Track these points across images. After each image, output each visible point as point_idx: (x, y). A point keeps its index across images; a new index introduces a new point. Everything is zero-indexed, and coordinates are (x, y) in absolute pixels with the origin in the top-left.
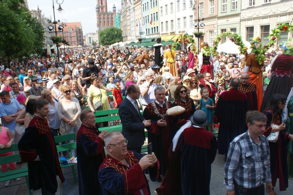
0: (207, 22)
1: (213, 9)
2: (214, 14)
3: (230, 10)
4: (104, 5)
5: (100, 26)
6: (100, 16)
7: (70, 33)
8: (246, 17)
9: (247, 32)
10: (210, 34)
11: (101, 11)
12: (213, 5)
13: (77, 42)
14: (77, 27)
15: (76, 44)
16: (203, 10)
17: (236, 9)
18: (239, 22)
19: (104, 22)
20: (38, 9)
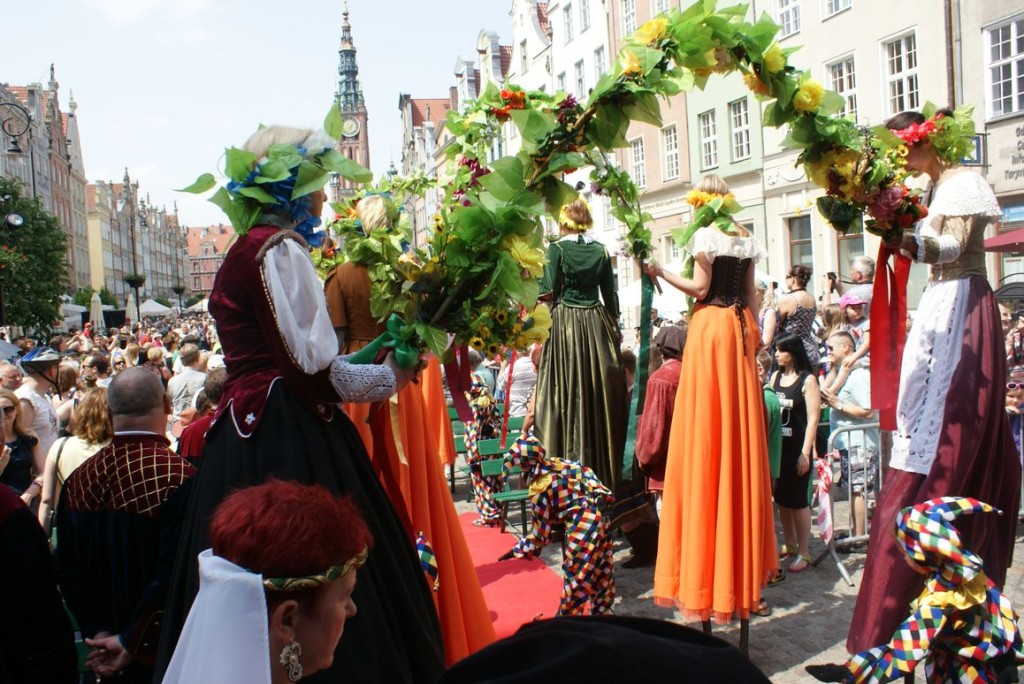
0: (658, 205)
1: (674, 161)
2: (679, 176)
3: (729, 161)
8: (781, 183)
9: (791, 237)
10: (671, 248)
11: (347, 186)
12: (673, 146)
16: (643, 165)
17: (748, 157)
18: (761, 201)
20: (127, 179)
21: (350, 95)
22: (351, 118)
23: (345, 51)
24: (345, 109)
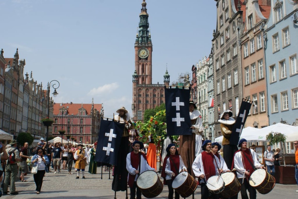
4: (147, 74)
5: (139, 109)
6: (140, 90)
7: (81, 119)
11: (140, 83)
13: (92, 137)
14: (95, 108)
15: (90, 140)
19: (147, 102)
21: (144, 37)
22: (145, 49)
23: (143, 15)
24: (141, 44)
